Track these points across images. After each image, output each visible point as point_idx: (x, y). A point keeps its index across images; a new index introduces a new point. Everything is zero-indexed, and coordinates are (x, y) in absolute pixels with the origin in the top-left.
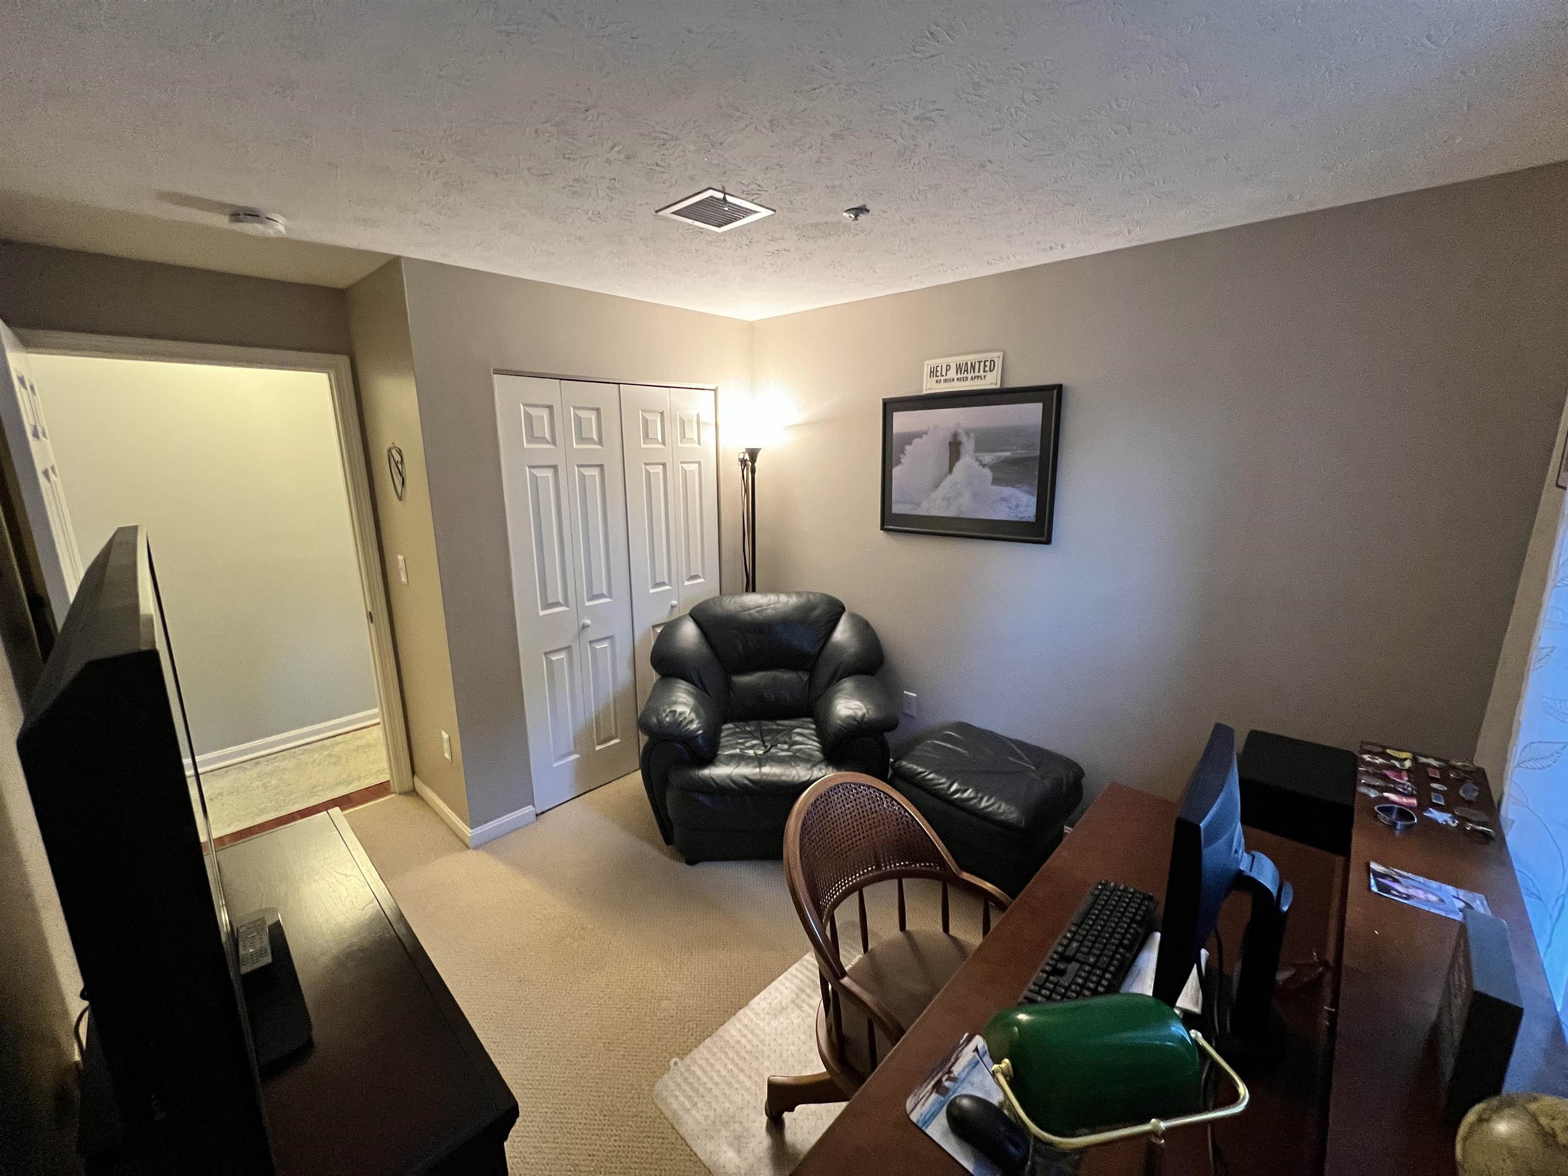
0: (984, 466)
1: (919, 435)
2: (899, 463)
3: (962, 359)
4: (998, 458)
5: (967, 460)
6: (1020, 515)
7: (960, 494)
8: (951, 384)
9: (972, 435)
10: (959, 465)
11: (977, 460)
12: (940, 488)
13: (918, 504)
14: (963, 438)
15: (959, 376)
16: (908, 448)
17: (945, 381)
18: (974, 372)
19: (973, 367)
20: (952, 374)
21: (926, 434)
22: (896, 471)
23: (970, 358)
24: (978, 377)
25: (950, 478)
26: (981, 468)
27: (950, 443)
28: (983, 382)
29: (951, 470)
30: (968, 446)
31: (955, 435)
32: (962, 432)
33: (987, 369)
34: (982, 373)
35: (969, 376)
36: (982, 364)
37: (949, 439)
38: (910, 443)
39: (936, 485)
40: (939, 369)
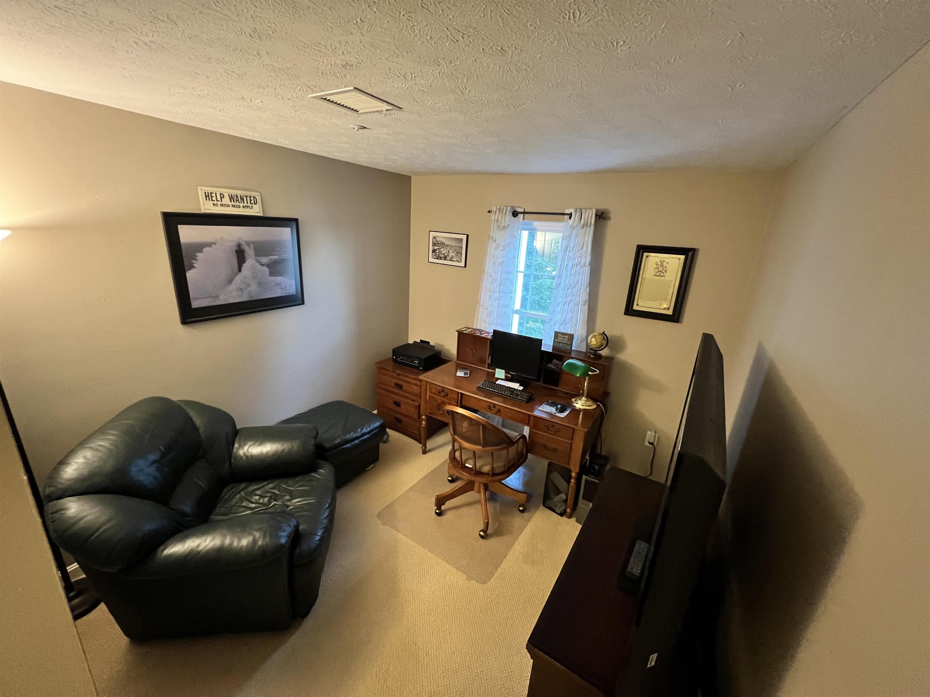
0: (263, 265)
1: (209, 245)
2: (192, 267)
3: (234, 192)
4: (271, 259)
5: (250, 263)
6: (288, 292)
7: (249, 285)
8: (227, 209)
9: (252, 245)
10: (246, 266)
11: (258, 262)
12: (234, 282)
13: (217, 297)
14: (245, 247)
15: (232, 203)
16: (199, 255)
17: (222, 205)
18: (244, 203)
19: (242, 199)
20: (226, 200)
21: (215, 244)
22: (190, 275)
23: (239, 193)
24: (248, 207)
25: (240, 275)
26: (261, 266)
27: (236, 251)
28: (251, 211)
29: (240, 270)
30: (250, 252)
31: (239, 245)
32: (244, 244)
33: (252, 202)
34: (249, 204)
35: (241, 205)
36: (248, 198)
37: (235, 248)
38: (201, 251)
39: (230, 281)
40: (213, 195)
